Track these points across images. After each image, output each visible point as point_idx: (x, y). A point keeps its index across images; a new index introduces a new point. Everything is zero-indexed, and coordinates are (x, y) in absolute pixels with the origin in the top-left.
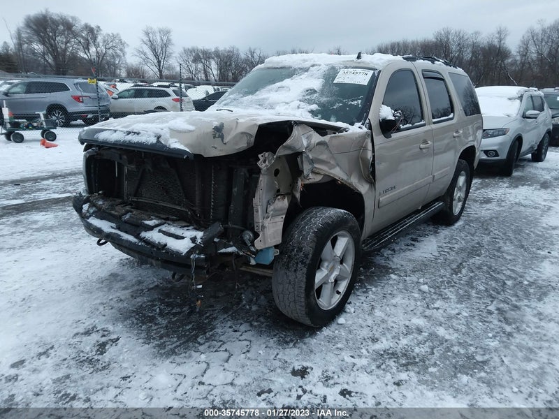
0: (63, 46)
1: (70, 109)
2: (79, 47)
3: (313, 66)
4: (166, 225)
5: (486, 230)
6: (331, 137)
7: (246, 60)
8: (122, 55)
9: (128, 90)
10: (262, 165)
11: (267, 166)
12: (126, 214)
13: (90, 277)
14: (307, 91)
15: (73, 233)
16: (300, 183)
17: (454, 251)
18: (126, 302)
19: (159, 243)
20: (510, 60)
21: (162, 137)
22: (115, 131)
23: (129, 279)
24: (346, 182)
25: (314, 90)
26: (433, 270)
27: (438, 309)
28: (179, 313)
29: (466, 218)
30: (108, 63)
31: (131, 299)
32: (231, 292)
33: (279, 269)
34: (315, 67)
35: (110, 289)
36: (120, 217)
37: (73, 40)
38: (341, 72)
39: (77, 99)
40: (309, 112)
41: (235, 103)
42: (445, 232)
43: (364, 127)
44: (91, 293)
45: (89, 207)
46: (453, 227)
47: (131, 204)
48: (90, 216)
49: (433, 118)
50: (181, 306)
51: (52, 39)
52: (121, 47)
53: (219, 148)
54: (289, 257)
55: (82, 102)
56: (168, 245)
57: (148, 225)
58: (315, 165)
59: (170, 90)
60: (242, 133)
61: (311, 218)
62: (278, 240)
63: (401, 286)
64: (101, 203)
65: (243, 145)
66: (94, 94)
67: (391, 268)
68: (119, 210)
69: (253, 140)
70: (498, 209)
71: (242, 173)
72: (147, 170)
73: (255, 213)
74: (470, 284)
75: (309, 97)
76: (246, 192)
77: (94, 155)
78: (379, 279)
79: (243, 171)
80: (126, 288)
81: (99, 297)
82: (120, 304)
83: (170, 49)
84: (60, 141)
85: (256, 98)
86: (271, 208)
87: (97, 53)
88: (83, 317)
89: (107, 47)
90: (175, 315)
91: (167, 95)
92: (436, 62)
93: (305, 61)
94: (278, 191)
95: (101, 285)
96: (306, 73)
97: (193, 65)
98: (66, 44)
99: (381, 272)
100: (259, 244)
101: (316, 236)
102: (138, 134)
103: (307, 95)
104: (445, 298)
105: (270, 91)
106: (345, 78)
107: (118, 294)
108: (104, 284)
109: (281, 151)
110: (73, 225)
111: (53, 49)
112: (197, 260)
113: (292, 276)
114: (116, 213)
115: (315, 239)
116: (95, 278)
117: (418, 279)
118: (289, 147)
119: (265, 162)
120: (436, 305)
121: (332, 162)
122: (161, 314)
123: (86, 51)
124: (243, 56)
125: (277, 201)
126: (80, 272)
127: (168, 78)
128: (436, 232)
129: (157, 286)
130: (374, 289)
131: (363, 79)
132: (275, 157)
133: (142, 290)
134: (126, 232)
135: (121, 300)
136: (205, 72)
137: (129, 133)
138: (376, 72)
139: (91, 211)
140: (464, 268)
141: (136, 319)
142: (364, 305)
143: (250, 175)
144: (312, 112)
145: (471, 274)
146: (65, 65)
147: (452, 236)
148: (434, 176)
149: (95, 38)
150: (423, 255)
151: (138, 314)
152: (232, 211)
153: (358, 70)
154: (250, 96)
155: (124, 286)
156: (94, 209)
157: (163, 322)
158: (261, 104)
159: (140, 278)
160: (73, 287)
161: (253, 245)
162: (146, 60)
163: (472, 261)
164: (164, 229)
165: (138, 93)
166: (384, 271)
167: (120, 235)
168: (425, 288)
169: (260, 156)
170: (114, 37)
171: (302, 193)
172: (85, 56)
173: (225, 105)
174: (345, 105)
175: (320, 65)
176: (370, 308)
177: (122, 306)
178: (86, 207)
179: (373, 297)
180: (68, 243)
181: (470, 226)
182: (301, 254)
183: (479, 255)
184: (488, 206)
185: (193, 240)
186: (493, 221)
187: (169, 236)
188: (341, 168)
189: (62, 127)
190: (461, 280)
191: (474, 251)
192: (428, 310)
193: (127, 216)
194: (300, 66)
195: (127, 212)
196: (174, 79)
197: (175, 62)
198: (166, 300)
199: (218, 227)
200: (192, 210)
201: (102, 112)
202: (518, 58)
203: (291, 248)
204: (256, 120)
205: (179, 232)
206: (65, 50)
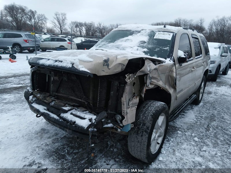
0: (20, 19)
1: (23, 45)
2: (27, 19)
3: (142, 30)
4: (74, 110)
5: (214, 107)
6: (159, 66)
7: (97, 27)
8: (45, 23)
9: (48, 38)
10: (128, 81)
11: (130, 81)
12: (52, 102)
13: (31, 130)
14: (141, 42)
15: (23, 105)
16: (144, 90)
17: (203, 118)
18: (50, 146)
19: (71, 120)
20: (205, 32)
21: (75, 64)
22: (49, 59)
23: (51, 132)
24: (164, 88)
25: (144, 41)
26: (196, 129)
27: (205, 151)
28: (77, 153)
29: (203, 101)
30: (39, 26)
31: (52, 144)
32: (102, 140)
33: (132, 134)
34: (144, 31)
35: (41, 138)
36: (49, 104)
37: (25, 16)
38: (157, 33)
39: (26, 41)
40: (143, 52)
41: (104, 46)
42: (196, 108)
43: (171, 60)
44: (32, 140)
45: (33, 97)
46: (199, 106)
47: (54, 96)
48: (33, 102)
49: (196, 56)
50: (78, 148)
51: (16, 15)
52: (45, 20)
53: (106, 71)
54: (138, 128)
55: (28, 42)
56: (76, 122)
57: (65, 110)
58: (152, 80)
59: (66, 39)
60: (120, 64)
61: (148, 107)
62: (134, 120)
63: (184, 137)
64: (39, 95)
65: (119, 70)
66: (33, 39)
67: (177, 127)
68: (48, 100)
69: (124, 67)
70: (215, 97)
71: (116, 84)
72: (64, 80)
73: (122, 105)
74: (215, 136)
75: (142, 45)
76: (117, 94)
77: (36, 71)
78: (172, 134)
79: (116, 83)
80: (49, 138)
81: (36, 143)
82: (47, 147)
83: (66, 21)
84: (18, 60)
85: (115, 44)
86: (131, 103)
87: (35, 22)
88: (28, 155)
89: (39, 19)
90: (75, 154)
91: (65, 41)
92: (194, 31)
93: (138, 27)
94: (134, 94)
95: (37, 136)
96: (139, 33)
97: (75, 29)
98: (22, 18)
99: (173, 129)
100: (124, 122)
101: (152, 117)
102: (61, 62)
103: (141, 44)
104: (207, 145)
105: (122, 41)
106: (159, 36)
107: (46, 141)
108: (38, 135)
109: (139, 74)
110: (23, 101)
111: (16, 19)
112: (93, 132)
113: (140, 138)
114: (47, 102)
115: (152, 119)
116: (34, 131)
117: (192, 134)
118: (142, 72)
119: (129, 79)
120: (204, 149)
121: (159, 78)
122: (68, 153)
123: (30, 21)
124: (96, 26)
125: (134, 99)
126: (27, 127)
127: (64, 34)
128: (192, 108)
129: (65, 136)
130: (172, 139)
131: (169, 37)
132: (135, 76)
133: (58, 139)
134: (52, 112)
135: (47, 145)
136: (80, 32)
137: (56, 61)
138: (174, 34)
139: (34, 100)
140: (210, 127)
141: (56, 156)
142: (169, 148)
143: (120, 85)
144: (144, 52)
145: (215, 131)
146: (21, 26)
147: (200, 110)
148: (195, 83)
149: (34, 16)
150: (190, 120)
151: (56, 154)
152: (110, 104)
153: (165, 33)
154: (112, 43)
155: (48, 136)
156: (35, 98)
157: (70, 158)
158: (118, 47)
159: (56, 132)
160: (23, 136)
161: (122, 123)
162: (55, 26)
163: (212, 124)
164: (74, 113)
165: (53, 40)
166: (174, 129)
167: (49, 115)
168: (196, 139)
169: (126, 75)
170: (42, 16)
171: (145, 94)
172: (30, 23)
173: (100, 47)
174: (161, 50)
175: (146, 30)
176: (173, 151)
177: (48, 149)
178: (31, 97)
179: (173, 144)
180: (20, 111)
181: (206, 105)
182: (145, 127)
183: (215, 121)
184: (211, 95)
185: (90, 120)
186: (215, 103)
187: (77, 117)
188: (162, 81)
189: (19, 53)
190: (211, 134)
191: (212, 118)
192: (201, 152)
193: (53, 103)
194: (136, 30)
195: (53, 101)
196: (67, 34)
197: (68, 27)
198: (70, 145)
199: (104, 114)
200: (88, 102)
201: (36, 47)
202: (208, 31)
203: (139, 123)
204: (126, 57)
205: (82, 115)
206: (21, 20)
